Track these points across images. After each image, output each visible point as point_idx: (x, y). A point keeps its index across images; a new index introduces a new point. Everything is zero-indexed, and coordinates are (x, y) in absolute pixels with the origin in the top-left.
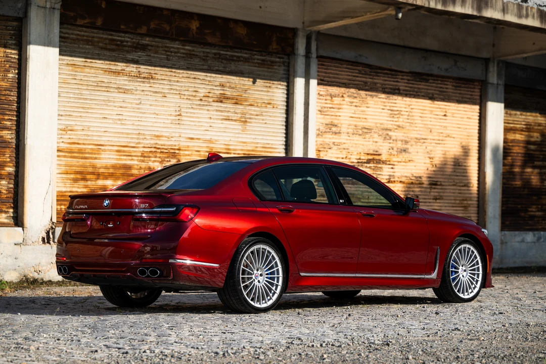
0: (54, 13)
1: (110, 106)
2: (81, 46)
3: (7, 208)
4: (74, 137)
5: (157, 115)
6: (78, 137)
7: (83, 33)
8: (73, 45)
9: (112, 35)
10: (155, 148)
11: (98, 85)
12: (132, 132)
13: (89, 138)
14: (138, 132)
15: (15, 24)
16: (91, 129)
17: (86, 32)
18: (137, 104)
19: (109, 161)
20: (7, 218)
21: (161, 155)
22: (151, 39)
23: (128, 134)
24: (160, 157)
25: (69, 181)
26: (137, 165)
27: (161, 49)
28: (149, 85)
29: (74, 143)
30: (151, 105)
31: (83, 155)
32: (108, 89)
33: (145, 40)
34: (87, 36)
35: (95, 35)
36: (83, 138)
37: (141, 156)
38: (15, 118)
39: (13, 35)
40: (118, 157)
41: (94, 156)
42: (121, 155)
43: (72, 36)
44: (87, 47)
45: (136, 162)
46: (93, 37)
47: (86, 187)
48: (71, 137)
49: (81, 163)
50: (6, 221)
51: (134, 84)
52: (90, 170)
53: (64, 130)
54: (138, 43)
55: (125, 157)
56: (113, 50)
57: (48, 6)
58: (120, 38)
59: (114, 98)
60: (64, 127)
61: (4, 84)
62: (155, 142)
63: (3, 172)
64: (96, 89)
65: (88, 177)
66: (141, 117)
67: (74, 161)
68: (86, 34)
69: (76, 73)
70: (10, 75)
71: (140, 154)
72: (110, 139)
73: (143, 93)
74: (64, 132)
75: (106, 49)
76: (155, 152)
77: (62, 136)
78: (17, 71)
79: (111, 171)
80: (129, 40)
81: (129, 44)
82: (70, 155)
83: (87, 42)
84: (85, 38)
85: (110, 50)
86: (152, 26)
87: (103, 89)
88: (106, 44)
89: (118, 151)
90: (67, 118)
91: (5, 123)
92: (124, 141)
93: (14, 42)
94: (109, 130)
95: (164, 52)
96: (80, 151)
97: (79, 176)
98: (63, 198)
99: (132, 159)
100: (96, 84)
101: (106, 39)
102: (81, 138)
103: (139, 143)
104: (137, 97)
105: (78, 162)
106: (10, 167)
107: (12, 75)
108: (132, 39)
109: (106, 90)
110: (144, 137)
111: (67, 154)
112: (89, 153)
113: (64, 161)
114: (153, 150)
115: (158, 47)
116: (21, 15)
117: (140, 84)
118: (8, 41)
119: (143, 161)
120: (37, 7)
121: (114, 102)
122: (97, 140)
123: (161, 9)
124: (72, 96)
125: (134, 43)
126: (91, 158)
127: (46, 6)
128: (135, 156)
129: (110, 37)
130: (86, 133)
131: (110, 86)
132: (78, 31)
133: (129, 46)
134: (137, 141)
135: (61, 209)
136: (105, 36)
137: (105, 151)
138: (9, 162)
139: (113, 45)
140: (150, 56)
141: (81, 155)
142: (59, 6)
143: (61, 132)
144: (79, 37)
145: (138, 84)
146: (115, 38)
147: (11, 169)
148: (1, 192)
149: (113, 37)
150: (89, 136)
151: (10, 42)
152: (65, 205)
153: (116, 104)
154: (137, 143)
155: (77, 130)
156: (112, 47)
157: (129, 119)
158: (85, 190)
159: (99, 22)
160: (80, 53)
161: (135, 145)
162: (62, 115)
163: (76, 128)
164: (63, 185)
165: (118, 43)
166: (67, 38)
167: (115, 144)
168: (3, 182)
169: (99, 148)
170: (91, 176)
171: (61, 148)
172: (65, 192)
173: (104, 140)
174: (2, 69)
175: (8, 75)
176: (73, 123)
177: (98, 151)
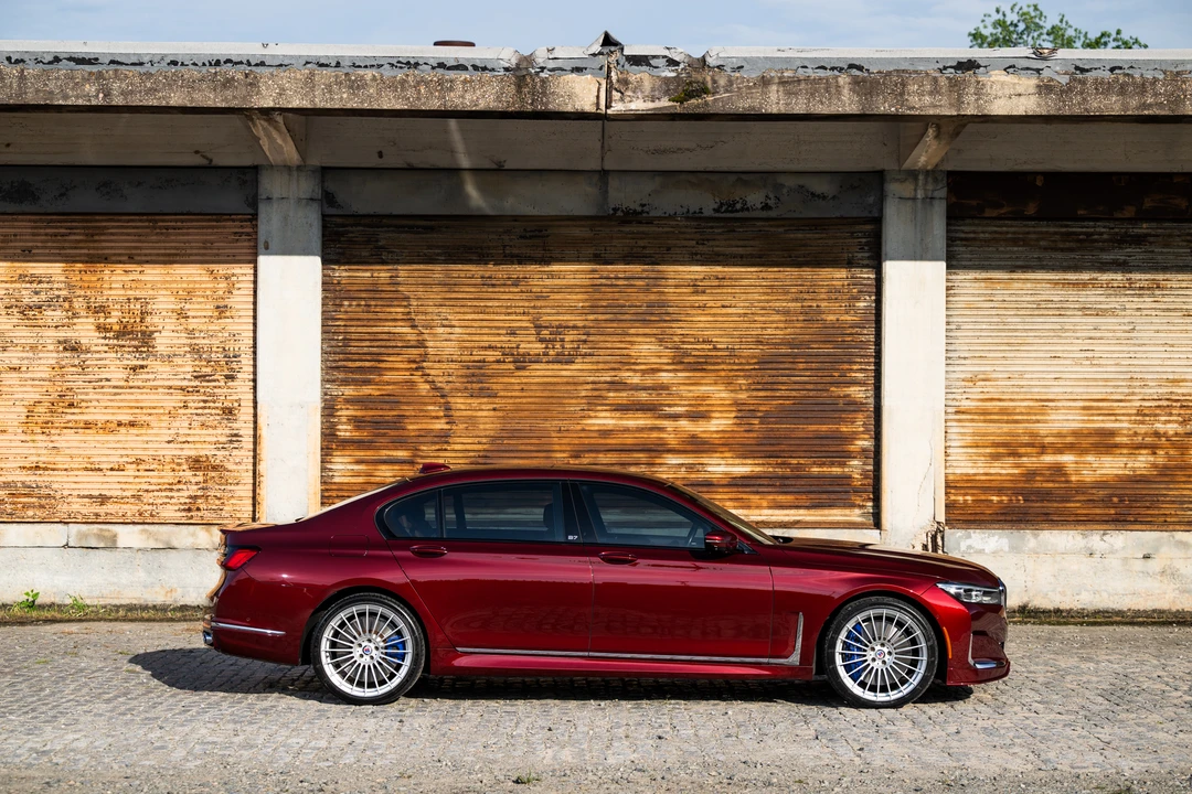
0: (931, 204)
1: (1066, 338)
2: (1002, 249)
3: (863, 501)
4: (991, 390)
5: (1172, 346)
6: (1000, 390)
7: (1005, 229)
8: (986, 249)
9: (1067, 226)
10: (1168, 399)
11: (1040, 307)
12: (1117, 376)
13: (1022, 390)
14: (1129, 377)
15: (868, 227)
16: (1026, 376)
17: (1012, 226)
18: (1125, 331)
19: (1065, 425)
20: (863, 515)
21: (1182, 412)
22: (1154, 225)
23: (1106, 380)
24: (1179, 415)
25: (983, 458)
26: (1129, 429)
27: (1178, 239)
28: (1153, 299)
29: (992, 400)
30: (1158, 331)
31: (1010, 418)
32: (1061, 311)
33: (1142, 228)
34: (1014, 233)
35: (1032, 229)
36: (1011, 390)
37: (1137, 415)
38: (873, 368)
39: (867, 244)
40: (1086, 418)
41: (1034, 418)
42: (1092, 415)
43: (982, 235)
44: (1016, 249)
45: (1126, 425)
46: (1028, 233)
47: (1017, 466)
48: (985, 390)
49: (1005, 430)
50: (860, 519)
51: (1118, 299)
52: (1026, 439)
53: (971, 380)
54: (1126, 233)
55: (1101, 418)
56: (1071, 250)
57: (919, 196)
58: (1084, 230)
59: (1075, 324)
60: (969, 376)
61: (849, 318)
62: (1169, 391)
63: (852, 448)
64: (1036, 313)
65: (1022, 450)
66: (1135, 352)
67: (992, 428)
68: (1013, 229)
69: (993, 292)
70: (862, 304)
71: (1135, 412)
72: (1069, 390)
73: (1139, 313)
74: (971, 384)
75: (1055, 249)
76: (1168, 406)
77: (967, 390)
78: (873, 298)
79: (1069, 440)
80: (1104, 230)
81: (1105, 236)
82: (982, 418)
83: (1015, 242)
84: (1010, 236)
85: (1062, 250)
86: (1148, 204)
87: (1051, 313)
88: (1055, 241)
89: (1084, 408)
90: (974, 362)
91: (854, 375)
92: (1097, 391)
93: (867, 255)
94: (1064, 376)
95: (1185, 244)
96: (1003, 411)
97: (1001, 450)
98: (969, 485)
99: (1116, 420)
100: (1035, 306)
101: (1056, 233)
102: (1005, 390)
103: (1133, 394)
104: (1126, 320)
105: (1000, 428)
106: (864, 439)
107: (865, 304)
108: (1113, 228)
109: (1058, 313)
110: (1143, 383)
111: (976, 417)
112: (1021, 414)
113: (970, 428)
114: (1165, 403)
115: (1170, 236)
116: (876, 215)
117: (1131, 299)
118: (856, 254)
119: (1142, 422)
120: (897, 200)
121: (1074, 331)
122: (1038, 392)
123: (1169, 175)
124: (984, 327)
125: (1117, 234)
126: (1028, 421)
127: (916, 195)
128: (1123, 415)
129: (1064, 230)
130: (1016, 383)
131: (1065, 306)
132: (996, 226)
133: (1104, 241)
134: (1127, 391)
135: (965, 501)
136: (1052, 230)
137: (1057, 408)
138: (863, 433)
139: (1070, 242)
140: (1153, 252)
141: (1005, 418)
142: (943, 193)
143: (963, 383)
144: (997, 236)
145: (1126, 299)
146: (1074, 230)
147: (866, 443)
148: (850, 477)
149: (1071, 230)
150: (1022, 387)
151: (860, 255)
152: (973, 495)
153: (1078, 335)
154: (1128, 395)
155: (996, 379)
156: (1068, 245)
157: (1109, 356)
158: (1016, 471)
159: (1031, 209)
160: (1001, 259)
161: (1123, 398)
162: (965, 358)
163: (994, 376)
164: (970, 465)
165: (1081, 237)
166: (974, 239)
167: (1079, 397)
168: (855, 462)
169: (1044, 405)
170: (1029, 450)
171: (962, 408)
172: (975, 475)
173: (1055, 391)
174: (844, 297)
175: (857, 304)
176: (988, 369)
177: (1043, 410)
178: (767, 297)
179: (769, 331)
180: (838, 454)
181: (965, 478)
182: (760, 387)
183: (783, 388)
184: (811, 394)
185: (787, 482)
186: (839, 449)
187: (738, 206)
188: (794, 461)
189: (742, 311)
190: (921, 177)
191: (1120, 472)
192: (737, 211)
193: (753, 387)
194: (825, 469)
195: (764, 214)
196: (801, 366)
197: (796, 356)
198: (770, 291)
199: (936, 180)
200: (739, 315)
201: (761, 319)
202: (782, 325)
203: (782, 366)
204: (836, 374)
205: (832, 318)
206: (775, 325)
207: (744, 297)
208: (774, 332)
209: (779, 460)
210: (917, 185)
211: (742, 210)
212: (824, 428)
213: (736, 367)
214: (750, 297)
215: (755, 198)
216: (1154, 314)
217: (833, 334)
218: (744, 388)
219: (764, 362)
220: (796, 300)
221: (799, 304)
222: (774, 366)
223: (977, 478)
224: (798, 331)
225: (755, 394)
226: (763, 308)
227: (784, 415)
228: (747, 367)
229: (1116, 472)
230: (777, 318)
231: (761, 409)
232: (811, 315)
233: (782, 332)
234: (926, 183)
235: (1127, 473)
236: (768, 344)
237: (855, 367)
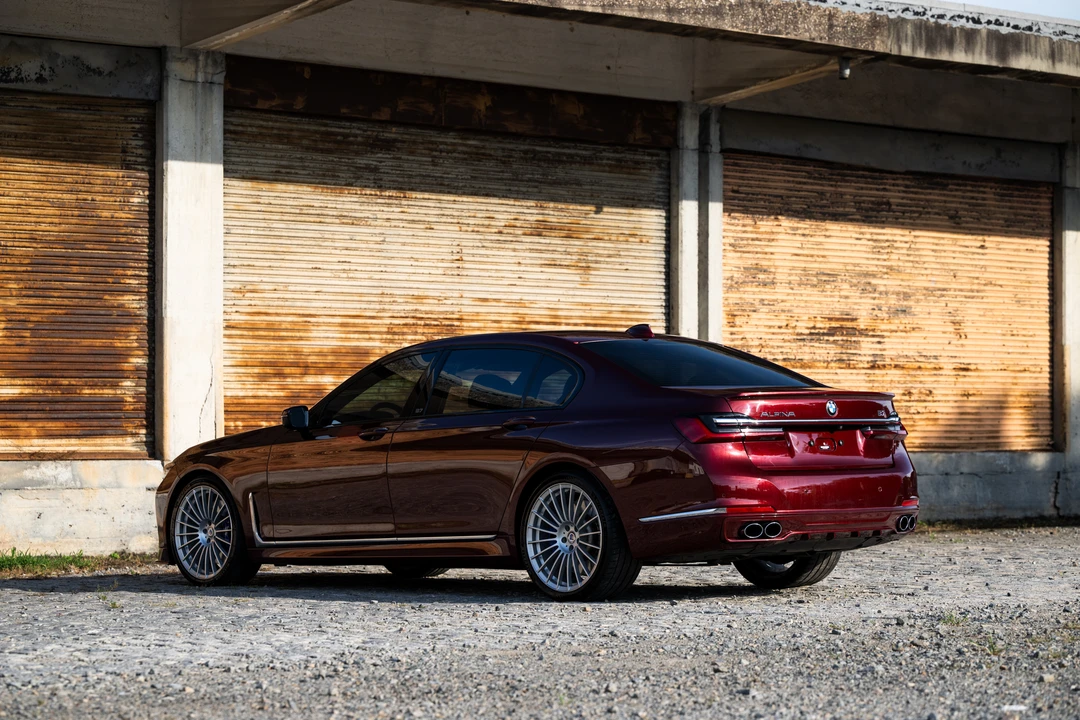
0: (211, 91)
1: (326, 247)
2: (268, 146)
3: (136, 427)
4: (259, 302)
5: (417, 260)
6: (266, 303)
7: (270, 123)
8: (253, 145)
9: (326, 125)
10: (413, 317)
11: (302, 212)
12: (370, 291)
13: (287, 303)
14: (380, 292)
15: (142, 111)
16: (290, 288)
17: (276, 121)
18: (377, 243)
19: (325, 343)
20: (136, 444)
21: (426, 331)
22: (401, 130)
23: (361, 295)
24: (423, 334)
25: (251, 379)
26: (381, 348)
27: (421, 147)
28: (400, 210)
29: (259, 313)
30: (404, 244)
31: (277, 334)
32: (321, 218)
33: (391, 133)
34: (279, 129)
35: (295, 126)
36: (276, 303)
37: (388, 333)
38: (146, 274)
39: (140, 130)
40: (343, 336)
41: (298, 334)
42: (349, 332)
43: (249, 129)
44: (280, 147)
45: (377, 344)
46: (292, 130)
47: (283, 389)
48: (253, 303)
49: (272, 348)
50: (133, 449)
51: (370, 208)
52: (291, 358)
53: (239, 291)
54: (377, 136)
55: (356, 336)
56: (329, 151)
57: (200, 80)
58: (341, 130)
59: (333, 232)
60: (239, 286)
61: (124, 215)
62: (415, 308)
63: (126, 366)
64: (299, 219)
65: (287, 370)
66: (385, 265)
67: (260, 345)
68: (278, 124)
69: (260, 193)
70: (136, 200)
71: (386, 330)
72: (328, 305)
73: (388, 224)
74: (241, 295)
75: (316, 150)
76: (414, 325)
77: (236, 302)
78: (147, 193)
79: (330, 359)
80: (358, 132)
81: (359, 139)
82: (251, 333)
83: (278, 138)
84: (275, 132)
85: (322, 151)
86: (401, 107)
87: (312, 220)
88: (315, 141)
89: (342, 325)
90: (244, 271)
91: (128, 281)
92: (353, 308)
93: (141, 143)
94: (324, 290)
95: (427, 152)
96: (270, 327)
97: (268, 370)
98: (239, 409)
99: (370, 339)
100: (298, 211)
101: (316, 132)
102: (271, 303)
103: (384, 310)
104: (377, 231)
105: (267, 345)
106: (138, 356)
107: (139, 200)
108: (365, 131)
109: (318, 220)
110: (392, 300)
111: (245, 333)
112: (286, 330)
113: (240, 344)
114: (411, 321)
115: (414, 142)
116: (152, 97)
117: (382, 208)
118: (130, 142)
119: (392, 341)
120: (179, 82)
121: (333, 240)
122: (301, 306)
123: (417, 78)
124: (252, 232)
125: (369, 137)
126: (292, 338)
127: (196, 78)
128: (376, 333)
129: (323, 129)
130: (281, 296)
131: (325, 212)
132: (264, 120)
133: (359, 144)
134: (378, 307)
135: (236, 426)
136: (313, 128)
137: (318, 324)
138: (137, 348)
139: (329, 142)
140: (400, 159)
141: (272, 334)
142: (220, 78)
143: (233, 294)
144: (264, 131)
145: (377, 208)
146: (333, 130)
147: (140, 360)
148: (122, 401)
149: (329, 129)
150: (286, 300)
151: (134, 143)
152: (243, 420)
153: (336, 244)
154: (380, 311)
155: (263, 291)
156: (328, 146)
157: (363, 269)
158: (282, 394)
159: (299, 104)
160: (266, 157)
161: (375, 314)
162: (234, 266)
163: (262, 287)
164: (240, 386)
165: (339, 138)
166: (242, 133)
167: (338, 313)
168: (127, 383)
169: (307, 320)
170: (293, 370)
171: (232, 323)
172: (244, 397)
173: (315, 306)
174: (119, 191)
175: (132, 200)
176: (255, 279)
177: (305, 326)
178: (42, 186)
179: (43, 227)
180: (112, 374)
181: (235, 401)
182: (31, 293)
183: (56, 294)
184: (85, 302)
185: (58, 407)
186: (113, 367)
187: (13, 75)
188: (65, 382)
189: (16, 202)
190: (201, 58)
191: (375, 398)
192: (11, 81)
193: (24, 293)
194: (97, 391)
195: (39, 87)
196: (75, 269)
197: (69, 257)
198: (44, 178)
199: (215, 62)
200: (12, 205)
201: (35, 211)
202: (56, 220)
203: (55, 269)
204: (110, 280)
205: (106, 214)
206: (49, 220)
207: (18, 184)
208: (48, 228)
209: (50, 381)
210: (197, 67)
211: (17, 80)
212: (98, 342)
213: (7, 269)
214: (24, 184)
215: (30, 67)
216: (401, 225)
217: (107, 234)
218: (14, 293)
219: (38, 263)
220: (70, 191)
221: (74, 197)
222: (47, 268)
223: (247, 401)
224: (72, 227)
225: (25, 301)
226: (37, 199)
227: (55, 326)
228: (19, 269)
229: (370, 398)
230: (51, 211)
231: (32, 319)
232: (86, 209)
233: (56, 229)
234: (206, 66)
236: (41, 241)
237: (129, 273)
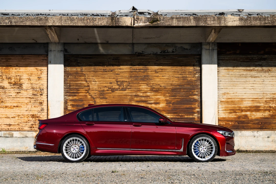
0: (214, 51)
1: (247, 83)
2: (231, 62)
4: (229, 96)
5: (273, 85)
6: (231, 96)
7: (232, 57)
8: (227, 62)
9: (247, 56)
10: (273, 98)
11: (241, 76)
12: (260, 93)
14: (263, 93)
15: (198, 57)
16: (237, 93)
18: (262, 82)
19: (247, 105)
22: (268, 55)
23: (257, 94)
25: (227, 113)
26: (263, 106)
27: (274, 59)
28: (268, 74)
29: (229, 99)
30: (270, 82)
32: (246, 77)
33: (265, 56)
34: (234, 58)
35: (238, 57)
37: (265, 102)
38: (200, 91)
39: (198, 61)
40: (253, 103)
41: (240, 103)
42: (254, 102)
43: (226, 58)
44: (234, 62)
45: (262, 105)
46: (237, 58)
47: (236, 115)
48: (227, 96)
49: (233, 106)
51: (260, 74)
52: (238, 108)
53: (224, 94)
54: (261, 57)
55: (256, 103)
56: (248, 62)
57: (210, 49)
58: (251, 57)
59: (249, 80)
60: (224, 93)
61: (194, 79)
62: (273, 96)
63: (195, 111)
64: (240, 77)
65: (237, 111)
66: (264, 87)
67: (230, 106)
68: (234, 57)
69: (229, 72)
70: (197, 76)
71: (265, 101)
72: (248, 96)
73: (265, 77)
74: (224, 95)
75: (244, 62)
76: (273, 100)
77: (223, 96)
78: (200, 74)
79: (248, 108)
80: (256, 57)
81: (256, 58)
82: (227, 103)
83: (234, 60)
84: (233, 58)
85: (246, 62)
86: (267, 50)
87: (243, 77)
88: (244, 60)
89: (252, 101)
90: (225, 89)
91: (195, 93)
92: (255, 97)
93: (198, 63)
94: (247, 93)
96: (232, 102)
97: (232, 111)
98: (224, 120)
99: (260, 104)
102: (233, 96)
103: (264, 97)
104: (262, 79)
105: (231, 106)
106: (198, 109)
107: (198, 75)
108: (258, 56)
109: (245, 77)
110: (266, 94)
111: (225, 103)
112: (237, 102)
113: (224, 106)
114: (272, 99)
115: (272, 58)
116: (200, 53)
117: (263, 74)
118: (195, 63)
119: (266, 104)
120: (205, 50)
121: (249, 82)
122: (240, 97)
124: (227, 81)
125: (259, 58)
126: (238, 104)
127: (210, 48)
128: (262, 102)
129: (246, 57)
130: (235, 95)
131: (247, 75)
132: (229, 56)
133: (256, 60)
134: (262, 96)
135: (223, 124)
136: (243, 57)
137: (245, 101)
138: (198, 107)
140: (268, 62)
141: (233, 103)
142: (216, 48)
143: (222, 95)
144: (229, 58)
145: (262, 74)
146: (249, 57)
147: (198, 110)
148: (195, 118)
149: (248, 57)
150: (237, 95)
151: (196, 63)
152: (225, 122)
153: (250, 83)
154: (263, 97)
155: (230, 94)
156: (247, 60)
157: (258, 88)
158: (235, 116)
159: (238, 52)
160: (231, 64)
161: (261, 98)
162: (222, 89)
163: (230, 93)
164: (224, 115)
165: (250, 59)
166: (224, 59)
167: (251, 98)
168: (196, 114)
169: (242, 100)
170: (239, 111)
171: (222, 101)
172: (225, 117)
173: (244, 97)
174: (192, 74)
175: (196, 76)
176: (228, 91)
177: (242, 101)
178: (173, 74)
179: (174, 82)
180: (192, 113)
181: (223, 118)
182: (172, 96)
183: (178, 96)
184: (185, 98)
185: (179, 120)
186: (192, 111)
187: (166, 52)
188: (181, 114)
189: (167, 77)
190: (211, 44)
191: (261, 116)
192: (166, 53)
193: (170, 96)
194: (188, 116)
195: (172, 54)
196: (182, 91)
197: (181, 88)
198: (174, 72)
199: (214, 45)
200: (167, 78)
201: (172, 79)
202: (177, 81)
203: (177, 91)
204: (191, 93)
205: (190, 79)
206: (176, 81)
207: (168, 74)
208: (175, 83)
209: (177, 114)
210: (210, 46)
211: (167, 52)
212: (188, 106)
213: (166, 91)
214: (169, 74)
215: (170, 50)
216: (269, 77)
217: (190, 83)
218: (168, 96)
219: (173, 90)
220: (181, 75)
221: (181, 76)
222: (176, 91)
224: (181, 82)
225: (171, 98)
226: (173, 77)
227: (178, 103)
228: (169, 91)
229: (260, 116)
230: (176, 79)
231: (172, 101)
232: (184, 78)
233: (177, 83)
234: (212, 45)
235: (263, 116)
236: (174, 85)
237: (195, 91)
